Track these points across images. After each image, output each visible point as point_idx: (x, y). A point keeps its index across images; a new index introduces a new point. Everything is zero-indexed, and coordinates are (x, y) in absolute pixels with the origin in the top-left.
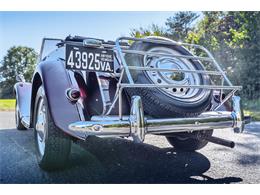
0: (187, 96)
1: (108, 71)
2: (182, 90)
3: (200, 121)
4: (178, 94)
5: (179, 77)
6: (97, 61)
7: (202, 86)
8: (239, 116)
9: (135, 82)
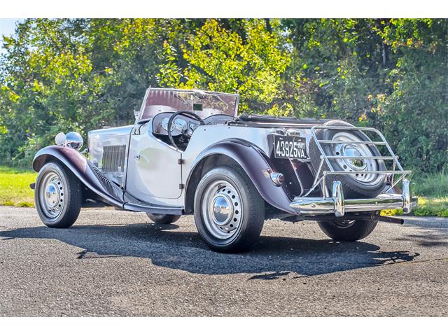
0: (365, 180)
1: (303, 158)
2: (362, 175)
3: (379, 202)
4: (360, 178)
5: (360, 163)
6: (295, 149)
7: (378, 172)
8: (408, 198)
9: (335, 170)
